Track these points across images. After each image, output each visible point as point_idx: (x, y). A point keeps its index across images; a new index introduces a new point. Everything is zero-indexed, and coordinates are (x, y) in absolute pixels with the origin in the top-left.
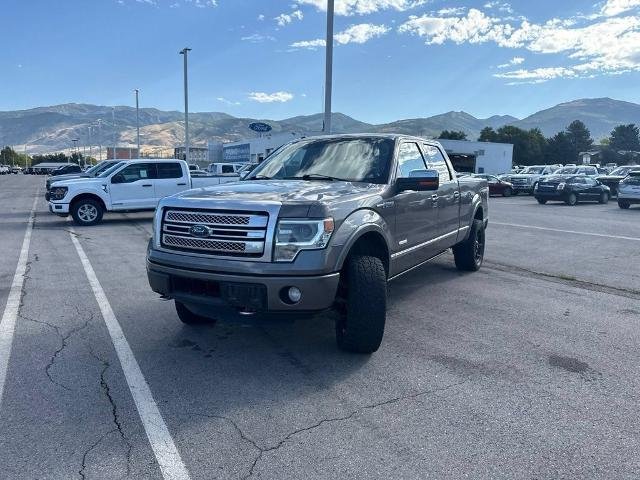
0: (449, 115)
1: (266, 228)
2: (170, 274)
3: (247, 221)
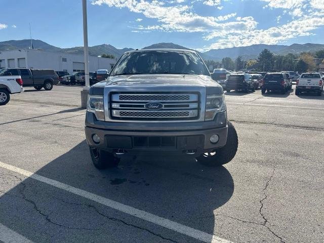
0: (103, 46)
1: (199, 102)
2: (131, 136)
3: (188, 98)
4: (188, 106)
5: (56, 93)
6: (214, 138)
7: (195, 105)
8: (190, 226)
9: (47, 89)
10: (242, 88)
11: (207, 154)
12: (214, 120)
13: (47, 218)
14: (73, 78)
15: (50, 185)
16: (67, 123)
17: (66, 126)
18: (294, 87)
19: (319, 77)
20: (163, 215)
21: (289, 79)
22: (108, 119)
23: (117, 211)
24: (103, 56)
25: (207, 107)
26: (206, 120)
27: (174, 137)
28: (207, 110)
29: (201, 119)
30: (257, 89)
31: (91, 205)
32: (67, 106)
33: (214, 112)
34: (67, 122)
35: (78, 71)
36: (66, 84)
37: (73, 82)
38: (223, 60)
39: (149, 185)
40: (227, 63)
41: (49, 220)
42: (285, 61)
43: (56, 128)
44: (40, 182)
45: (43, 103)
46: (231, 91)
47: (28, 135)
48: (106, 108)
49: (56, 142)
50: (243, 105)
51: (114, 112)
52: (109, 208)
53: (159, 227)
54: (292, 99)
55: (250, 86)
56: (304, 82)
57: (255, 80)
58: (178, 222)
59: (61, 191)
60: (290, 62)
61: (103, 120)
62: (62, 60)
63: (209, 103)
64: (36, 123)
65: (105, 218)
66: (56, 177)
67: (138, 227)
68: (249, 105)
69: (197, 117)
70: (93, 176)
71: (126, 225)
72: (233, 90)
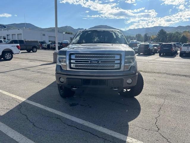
1: (120, 60)
3: (114, 57)
4: (114, 62)
6: (130, 81)
7: (119, 62)
8: (114, 131)
9: (33, 52)
10: (147, 52)
12: (129, 70)
13: (33, 124)
14: (48, 46)
15: (35, 106)
17: (44, 73)
18: (179, 52)
20: (99, 124)
21: (176, 47)
22: (68, 69)
23: (73, 121)
24: (66, 33)
25: (125, 63)
26: (125, 70)
28: (125, 65)
29: (122, 69)
30: (156, 53)
31: (58, 118)
32: (45, 61)
33: (130, 65)
34: (45, 71)
35: (52, 41)
36: (45, 49)
37: (49, 48)
38: (136, 35)
39: (91, 107)
40: (139, 37)
41: (35, 126)
42: (174, 36)
43: (39, 74)
44: (29, 104)
45: (32, 60)
47: (23, 77)
48: (68, 63)
49: (39, 82)
50: (148, 62)
51: (72, 65)
54: (178, 59)
55: (152, 51)
56: (185, 49)
57: (156, 47)
58: (108, 128)
59: (41, 110)
60: (177, 37)
61: (66, 69)
62: (42, 35)
63: (127, 60)
64: (28, 71)
65: (66, 125)
66: (39, 102)
67: (85, 131)
68: (152, 62)
69: (119, 69)
70: (59, 102)
71: (78, 129)
72: (142, 53)
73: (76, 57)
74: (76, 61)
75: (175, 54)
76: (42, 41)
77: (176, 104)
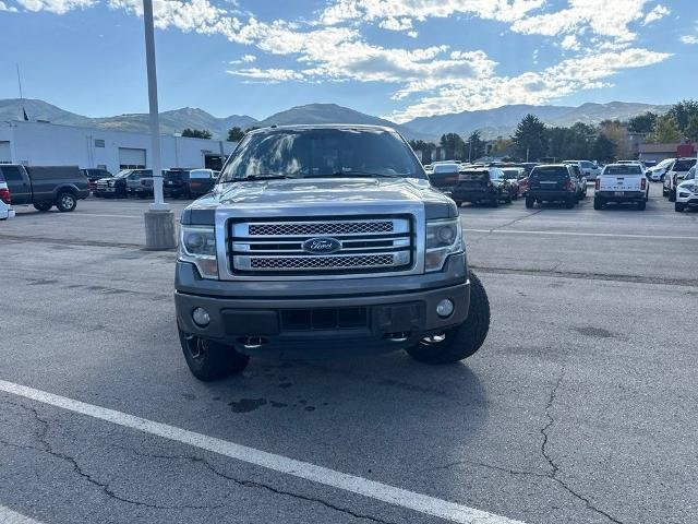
0: (184, 111)
1: (411, 234)
2: (275, 309)
3: (390, 226)
4: (391, 243)
5: (87, 218)
6: (444, 307)
7: (405, 242)
9: (62, 210)
11: (428, 339)
12: (442, 271)
13: (105, 490)
14: (121, 184)
15: (100, 420)
16: (120, 285)
17: (118, 291)
18: (591, 192)
19: (641, 173)
20: (351, 470)
21: (580, 177)
22: (226, 274)
23: (253, 466)
24: (187, 134)
25: (428, 244)
26: (427, 271)
27: (363, 308)
28: (429, 251)
29: (417, 268)
30: (515, 198)
31: (196, 457)
32: (113, 245)
33: (443, 252)
34: (119, 282)
35: (131, 167)
37: (121, 192)
38: (443, 138)
39: (314, 408)
40: (451, 146)
41: (112, 495)
42: (570, 140)
43: (97, 296)
44: (78, 414)
45: (58, 241)
46: (463, 204)
47: (34, 313)
49: (101, 327)
50: (490, 233)
51: (237, 258)
52: (235, 461)
53: (344, 494)
54: (586, 220)
55: (501, 193)
56: (609, 183)
57: (511, 181)
58: (384, 481)
59: (126, 432)
60: (581, 140)
61: (216, 277)
62: (93, 144)
63: (432, 236)
64: (51, 285)
65: (230, 483)
66: (113, 403)
67: (300, 497)
68: (504, 234)
69: (409, 266)
70: (191, 397)
71: (276, 494)
72: (467, 203)
73: (252, 230)
74: (252, 247)
75: (580, 202)
76: (95, 167)
77: (603, 378)
